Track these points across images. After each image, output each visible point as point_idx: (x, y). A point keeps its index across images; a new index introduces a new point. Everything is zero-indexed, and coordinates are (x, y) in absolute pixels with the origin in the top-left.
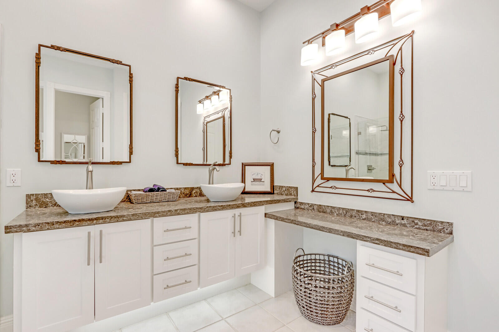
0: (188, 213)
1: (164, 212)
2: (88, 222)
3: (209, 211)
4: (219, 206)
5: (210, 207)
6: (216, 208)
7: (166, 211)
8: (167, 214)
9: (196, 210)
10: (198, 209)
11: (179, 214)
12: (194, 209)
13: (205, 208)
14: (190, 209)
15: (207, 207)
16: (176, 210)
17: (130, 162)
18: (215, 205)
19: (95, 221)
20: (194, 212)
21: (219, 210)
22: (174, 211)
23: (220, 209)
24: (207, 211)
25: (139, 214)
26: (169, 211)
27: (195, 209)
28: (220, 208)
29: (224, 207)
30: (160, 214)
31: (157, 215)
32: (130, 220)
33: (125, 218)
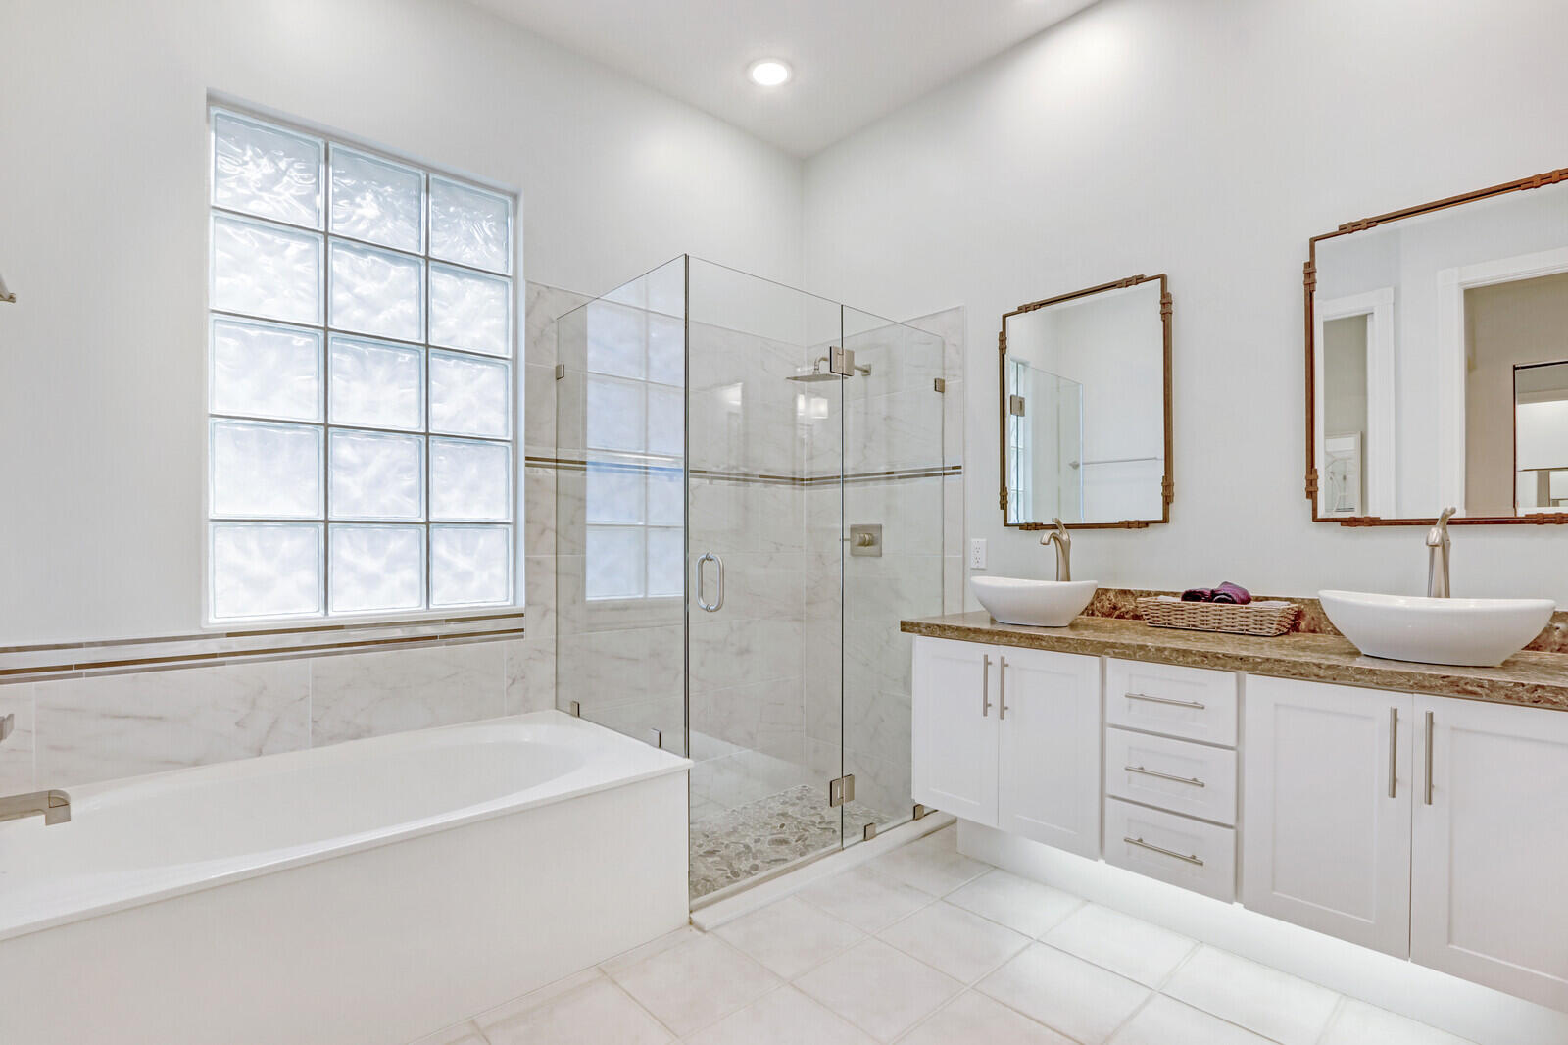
0: (1194, 664)
1: (1127, 646)
2: (987, 637)
3: (1275, 674)
4: (1319, 666)
5: (1276, 660)
6: (1303, 671)
7: (1133, 647)
8: (1135, 654)
9: (1223, 661)
10: (1230, 660)
11: (1167, 661)
12: (1216, 656)
13: (1260, 660)
14: (1205, 655)
15: (1268, 659)
16: (1159, 649)
17: (1165, 521)
18: (1303, 660)
19: (996, 638)
20: (1216, 665)
21: (1319, 679)
22: (1153, 650)
23: (1324, 678)
24: (1269, 673)
25: (1071, 642)
26: (1142, 647)
27: (1218, 658)
28: (1321, 672)
29: (1342, 673)
30: (1117, 651)
31: (1110, 651)
32: (1053, 649)
33: (1043, 643)
